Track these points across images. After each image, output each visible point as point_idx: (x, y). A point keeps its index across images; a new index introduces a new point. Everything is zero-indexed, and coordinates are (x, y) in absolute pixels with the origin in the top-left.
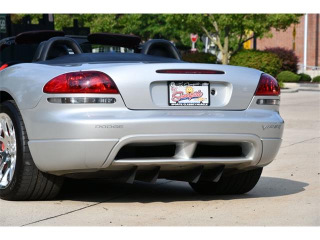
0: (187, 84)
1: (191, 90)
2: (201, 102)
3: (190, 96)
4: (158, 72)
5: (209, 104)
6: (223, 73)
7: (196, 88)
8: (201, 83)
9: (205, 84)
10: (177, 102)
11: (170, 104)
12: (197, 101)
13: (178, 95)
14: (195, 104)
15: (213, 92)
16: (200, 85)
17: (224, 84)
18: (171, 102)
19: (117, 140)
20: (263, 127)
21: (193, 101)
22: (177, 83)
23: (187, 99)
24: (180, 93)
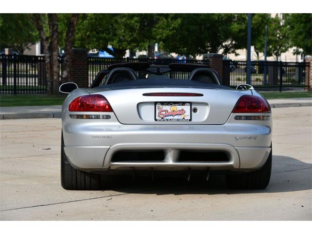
0: (171, 104)
1: (175, 109)
2: (184, 118)
3: (174, 114)
4: (144, 95)
5: (190, 120)
6: (202, 95)
7: (179, 108)
8: (183, 103)
9: (188, 104)
10: (162, 118)
11: (156, 120)
12: (180, 117)
13: (164, 113)
14: (178, 120)
15: (195, 110)
16: (182, 105)
17: (205, 104)
18: (157, 118)
19: (108, 147)
20: (236, 138)
21: (176, 117)
22: (163, 103)
23: (171, 115)
24: (165, 111)
